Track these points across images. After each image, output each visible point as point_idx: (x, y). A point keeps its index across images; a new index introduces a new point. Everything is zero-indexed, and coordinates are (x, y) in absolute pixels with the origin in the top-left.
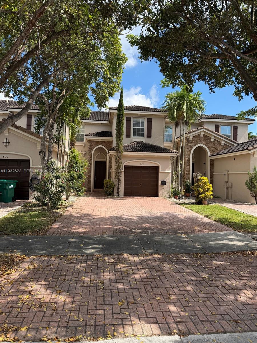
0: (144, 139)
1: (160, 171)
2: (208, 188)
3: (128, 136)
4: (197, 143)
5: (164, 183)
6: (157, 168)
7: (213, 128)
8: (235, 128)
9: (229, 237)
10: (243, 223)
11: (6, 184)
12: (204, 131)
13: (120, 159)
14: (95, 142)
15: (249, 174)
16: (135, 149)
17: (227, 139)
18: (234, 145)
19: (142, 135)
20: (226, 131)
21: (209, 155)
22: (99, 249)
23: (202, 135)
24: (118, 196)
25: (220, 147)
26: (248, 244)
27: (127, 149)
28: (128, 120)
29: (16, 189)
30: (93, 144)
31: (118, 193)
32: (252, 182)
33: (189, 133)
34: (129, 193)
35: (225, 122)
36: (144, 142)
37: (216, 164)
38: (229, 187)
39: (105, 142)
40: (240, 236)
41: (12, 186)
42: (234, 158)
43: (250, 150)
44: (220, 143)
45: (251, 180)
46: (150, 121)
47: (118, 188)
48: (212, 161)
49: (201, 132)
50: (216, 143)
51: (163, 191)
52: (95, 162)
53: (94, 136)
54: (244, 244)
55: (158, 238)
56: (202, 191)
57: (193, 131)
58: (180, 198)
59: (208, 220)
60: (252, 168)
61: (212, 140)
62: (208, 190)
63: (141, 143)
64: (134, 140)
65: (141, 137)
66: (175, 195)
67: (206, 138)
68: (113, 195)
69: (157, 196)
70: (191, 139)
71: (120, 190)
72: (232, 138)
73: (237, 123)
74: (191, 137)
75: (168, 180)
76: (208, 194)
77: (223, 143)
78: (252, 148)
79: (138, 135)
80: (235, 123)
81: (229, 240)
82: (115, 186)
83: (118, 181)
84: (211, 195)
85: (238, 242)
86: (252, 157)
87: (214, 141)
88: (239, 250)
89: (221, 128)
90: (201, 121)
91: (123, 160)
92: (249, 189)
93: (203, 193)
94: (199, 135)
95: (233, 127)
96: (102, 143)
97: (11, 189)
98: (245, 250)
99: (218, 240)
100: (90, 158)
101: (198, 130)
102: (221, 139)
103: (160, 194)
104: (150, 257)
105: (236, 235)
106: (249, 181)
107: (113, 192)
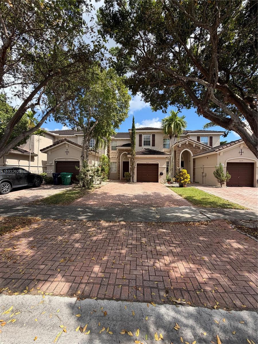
0: (150, 147)
1: (159, 166)
2: (187, 177)
3: (140, 145)
4: (184, 148)
5: (161, 174)
6: (157, 165)
7: (195, 139)
8: (211, 138)
9: (184, 211)
10: (202, 200)
11: (66, 175)
12: (189, 141)
13: (134, 160)
14: (122, 150)
15: (216, 167)
16: (143, 153)
17: (204, 145)
18: (209, 149)
19: (149, 145)
20: (204, 140)
21: (192, 155)
22: (89, 217)
23: (187, 143)
24: (133, 182)
25: (199, 150)
26: (194, 216)
27: (138, 153)
28: (140, 136)
29: (72, 178)
30: (121, 151)
31: (133, 180)
32: (218, 173)
33: (178, 142)
34: (140, 180)
35: (204, 135)
36: (150, 149)
37: (196, 161)
38: (204, 176)
39: (128, 150)
40: (192, 210)
41: (69, 176)
42: (207, 157)
43: (216, 151)
44: (200, 148)
45: (217, 171)
46: (154, 136)
47: (133, 177)
48: (194, 159)
49: (187, 141)
50: (197, 148)
51: (161, 179)
52: (123, 162)
53: (121, 146)
54: (191, 216)
55: (134, 210)
56: (182, 179)
57: (181, 141)
58: (171, 183)
59: (180, 198)
60: (218, 163)
61: (194, 146)
62: (187, 178)
63: (148, 149)
64: (144, 148)
65: (149, 146)
66: (169, 181)
67: (190, 145)
68: (130, 181)
69: (158, 182)
70: (180, 146)
71: (134, 178)
72: (209, 145)
73: (212, 135)
74: (180, 145)
75: (164, 172)
76: (187, 180)
77: (201, 148)
78: (218, 150)
79: (147, 145)
80: (210, 135)
81: (182, 213)
82: (131, 176)
83: (133, 173)
84: (189, 181)
85: (187, 215)
86: (218, 156)
87: (195, 147)
88: (185, 221)
89: (201, 138)
90: (187, 134)
91: (135, 160)
92: (216, 177)
93: (183, 180)
94: (186, 143)
95: (209, 137)
96: (126, 150)
97: (69, 178)
98: (188, 221)
99: (174, 213)
100: (119, 160)
101: (184, 140)
102: (200, 145)
103: (159, 180)
104: (118, 224)
105: (190, 209)
106: (216, 172)
107: (130, 179)
